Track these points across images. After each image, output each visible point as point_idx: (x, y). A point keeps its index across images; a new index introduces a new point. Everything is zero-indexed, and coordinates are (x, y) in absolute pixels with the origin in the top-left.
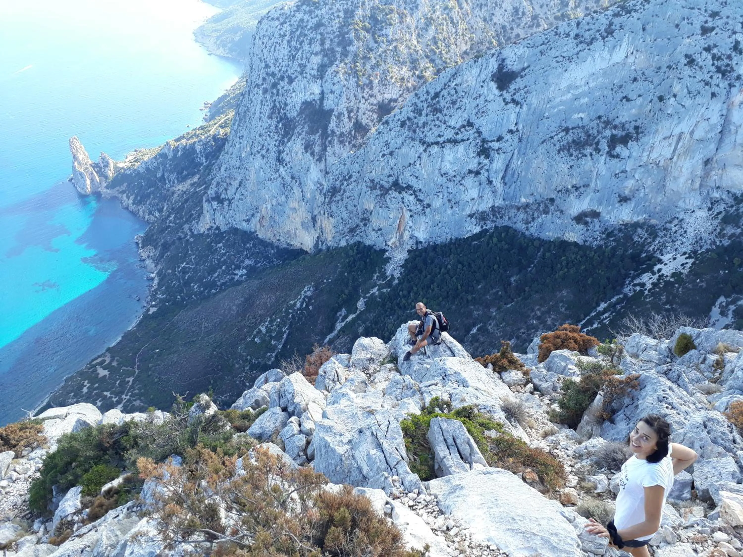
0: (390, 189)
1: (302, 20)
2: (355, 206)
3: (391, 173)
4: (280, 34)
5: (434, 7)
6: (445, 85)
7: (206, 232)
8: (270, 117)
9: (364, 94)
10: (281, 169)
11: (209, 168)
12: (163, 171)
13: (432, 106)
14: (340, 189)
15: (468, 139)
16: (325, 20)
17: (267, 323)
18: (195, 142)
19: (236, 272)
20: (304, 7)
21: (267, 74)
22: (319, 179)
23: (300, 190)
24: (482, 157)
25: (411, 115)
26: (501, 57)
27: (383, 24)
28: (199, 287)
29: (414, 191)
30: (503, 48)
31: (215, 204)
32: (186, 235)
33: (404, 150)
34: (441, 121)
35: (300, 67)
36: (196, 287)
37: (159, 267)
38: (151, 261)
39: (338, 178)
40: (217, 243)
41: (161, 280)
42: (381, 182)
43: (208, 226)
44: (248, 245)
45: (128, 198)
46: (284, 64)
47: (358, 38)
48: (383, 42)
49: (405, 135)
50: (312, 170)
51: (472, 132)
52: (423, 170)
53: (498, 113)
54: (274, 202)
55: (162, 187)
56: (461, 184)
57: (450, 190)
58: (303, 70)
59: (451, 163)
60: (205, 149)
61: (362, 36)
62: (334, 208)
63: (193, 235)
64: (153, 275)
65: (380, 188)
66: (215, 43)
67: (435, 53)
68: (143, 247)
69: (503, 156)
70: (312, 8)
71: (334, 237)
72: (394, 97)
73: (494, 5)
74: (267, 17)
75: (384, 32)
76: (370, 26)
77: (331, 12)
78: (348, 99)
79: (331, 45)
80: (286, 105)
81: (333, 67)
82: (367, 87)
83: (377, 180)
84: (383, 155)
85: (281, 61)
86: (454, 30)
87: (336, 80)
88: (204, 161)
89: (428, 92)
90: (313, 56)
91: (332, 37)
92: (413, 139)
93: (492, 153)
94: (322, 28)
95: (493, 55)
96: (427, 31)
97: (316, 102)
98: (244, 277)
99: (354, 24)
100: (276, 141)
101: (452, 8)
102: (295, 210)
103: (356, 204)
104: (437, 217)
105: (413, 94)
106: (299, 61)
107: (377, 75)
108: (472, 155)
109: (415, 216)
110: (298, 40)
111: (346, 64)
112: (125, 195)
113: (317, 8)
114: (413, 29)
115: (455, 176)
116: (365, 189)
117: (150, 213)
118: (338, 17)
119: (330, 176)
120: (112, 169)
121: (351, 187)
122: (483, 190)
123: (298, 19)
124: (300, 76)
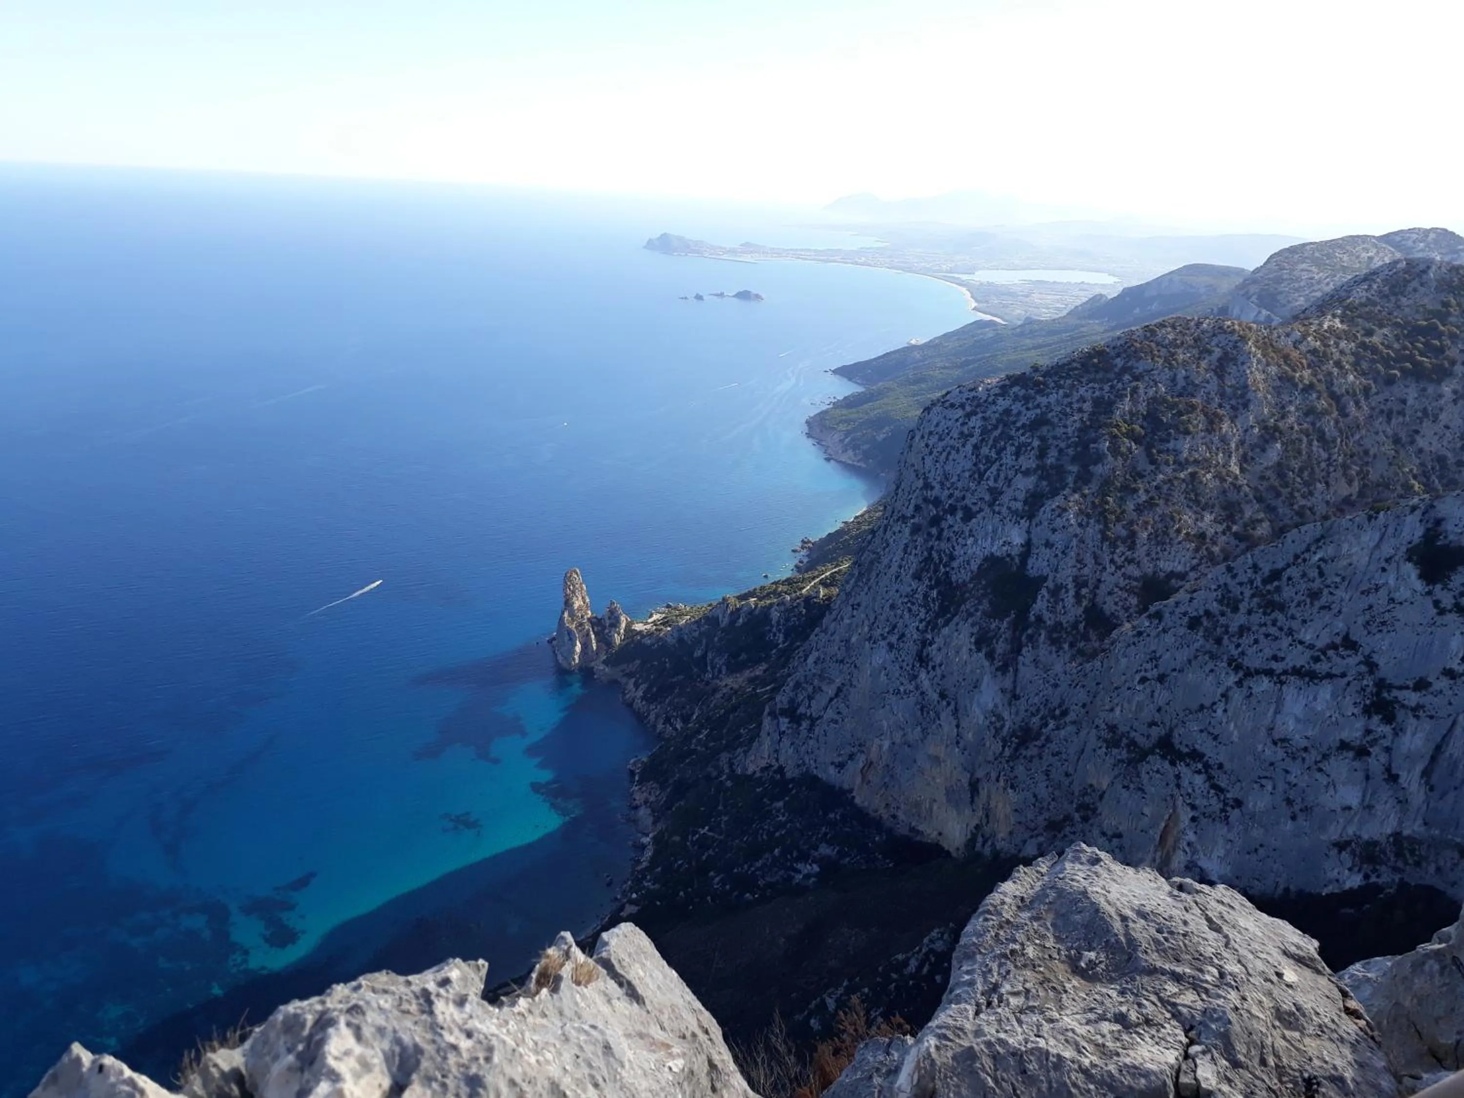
0: (1151, 751)
1: (1007, 412)
2: (1067, 775)
3: (1157, 717)
4: (962, 433)
5: (1283, 407)
6: (1297, 557)
7: (758, 775)
8: (917, 577)
9: (1116, 557)
10: (923, 675)
11: (786, 655)
12: (707, 645)
13: (1263, 596)
14: (1039, 735)
15: (1343, 675)
16: (1054, 414)
17: (841, 991)
18: (771, 605)
19: (800, 866)
20: (1016, 389)
21: (926, 500)
22: (996, 706)
23: (954, 723)
24: (1376, 719)
25: (1215, 607)
26: (1432, 514)
27: (1172, 431)
28: (723, 882)
29: (1207, 766)
30: (1438, 497)
31: (784, 722)
32: (721, 773)
33: (1190, 677)
34: (1281, 629)
35: (991, 494)
36: (717, 879)
37: (660, 826)
38: (649, 811)
39: (1038, 710)
40: (775, 798)
41: (656, 853)
42: (1133, 734)
43: (763, 763)
44: (832, 816)
45: (637, 686)
46: (959, 485)
47: (1115, 450)
48: (1167, 463)
49: (1197, 645)
50: (983, 687)
51: (1353, 660)
52: (1232, 725)
53: (1420, 629)
54: (898, 737)
55: (699, 676)
56: (1320, 770)
57: (1292, 778)
58: (995, 500)
59: (1298, 720)
60: (787, 620)
61: (1123, 449)
62: (1020, 770)
63: (732, 775)
64: (646, 840)
65: (1128, 746)
66: (841, 441)
67: (1278, 495)
68: (640, 782)
69: (1427, 725)
70: (1031, 392)
71: (1011, 833)
72: (1180, 568)
73: (1419, 414)
74: (944, 402)
75: (1171, 445)
76: (1143, 432)
77: (1067, 401)
78: (1078, 561)
79: (1058, 459)
80: (952, 558)
81: (1057, 498)
82: (1124, 542)
83: (1123, 729)
84: (1143, 680)
85: (955, 479)
86: (1324, 455)
87: (1059, 522)
88: (781, 640)
89: (1255, 567)
90: (1019, 475)
91: (1063, 445)
92: (1213, 657)
93: (1400, 715)
94: (1044, 430)
95: (1414, 509)
96: (1264, 450)
97: (1012, 559)
98: (813, 879)
99: (1110, 425)
100: (921, 621)
101: (1325, 412)
102: (936, 760)
103: (1071, 770)
104: (1257, 833)
105: (1222, 567)
106: (991, 483)
107: (1146, 523)
108: (1350, 710)
109: (1204, 821)
110: (994, 446)
111: (1084, 496)
112: (633, 680)
113: (1040, 392)
114: (1233, 445)
115: (1306, 749)
116: (1093, 742)
117: (667, 720)
118: (1080, 410)
119: (1022, 704)
120: (622, 631)
121: (1063, 733)
122: (1374, 793)
123: (1000, 409)
124: (987, 510)
